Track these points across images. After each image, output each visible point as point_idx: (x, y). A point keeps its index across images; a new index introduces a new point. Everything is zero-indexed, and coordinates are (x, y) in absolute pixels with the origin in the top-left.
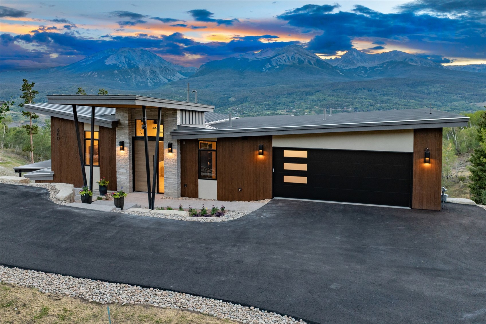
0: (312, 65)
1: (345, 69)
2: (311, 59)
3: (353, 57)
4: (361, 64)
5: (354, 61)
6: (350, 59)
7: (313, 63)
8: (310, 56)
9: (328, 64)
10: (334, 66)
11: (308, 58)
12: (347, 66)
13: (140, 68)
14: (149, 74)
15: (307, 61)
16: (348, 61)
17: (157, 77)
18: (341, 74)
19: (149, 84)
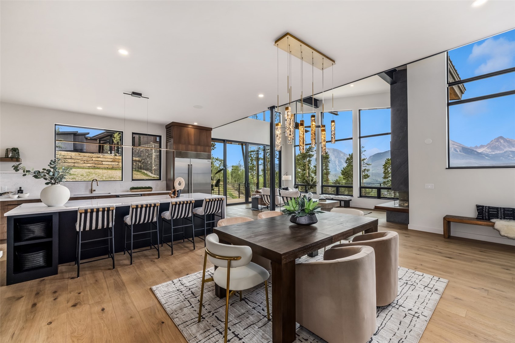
0: (458, 152)
1: (490, 154)
2: (457, 148)
3: (499, 143)
4: (509, 149)
5: (501, 147)
6: (497, 146)
7: (458, 151)
8: (456, 145)
9: (473, 150)
10: (479, 151)
11: (454, 147)
12: (494, 152)
13: (333, 159)
14: (337, 163)
15: (453, 149)
16: (494, 147)
17: (342, 164)
18: (487, 158)
19: (337, 169)
